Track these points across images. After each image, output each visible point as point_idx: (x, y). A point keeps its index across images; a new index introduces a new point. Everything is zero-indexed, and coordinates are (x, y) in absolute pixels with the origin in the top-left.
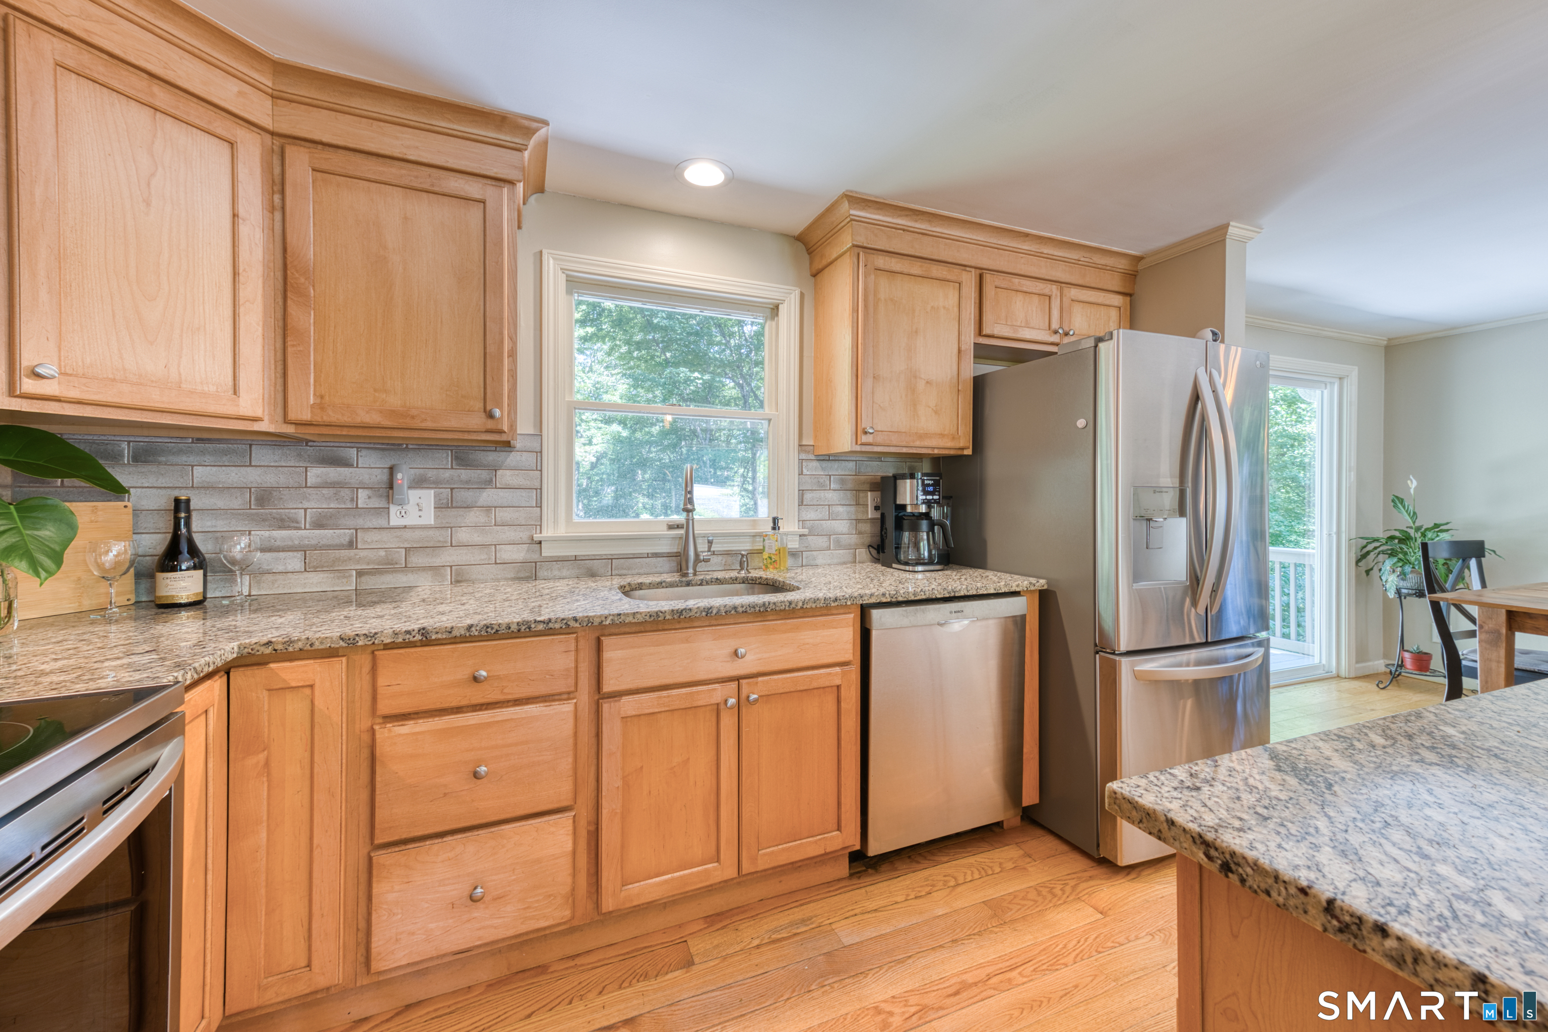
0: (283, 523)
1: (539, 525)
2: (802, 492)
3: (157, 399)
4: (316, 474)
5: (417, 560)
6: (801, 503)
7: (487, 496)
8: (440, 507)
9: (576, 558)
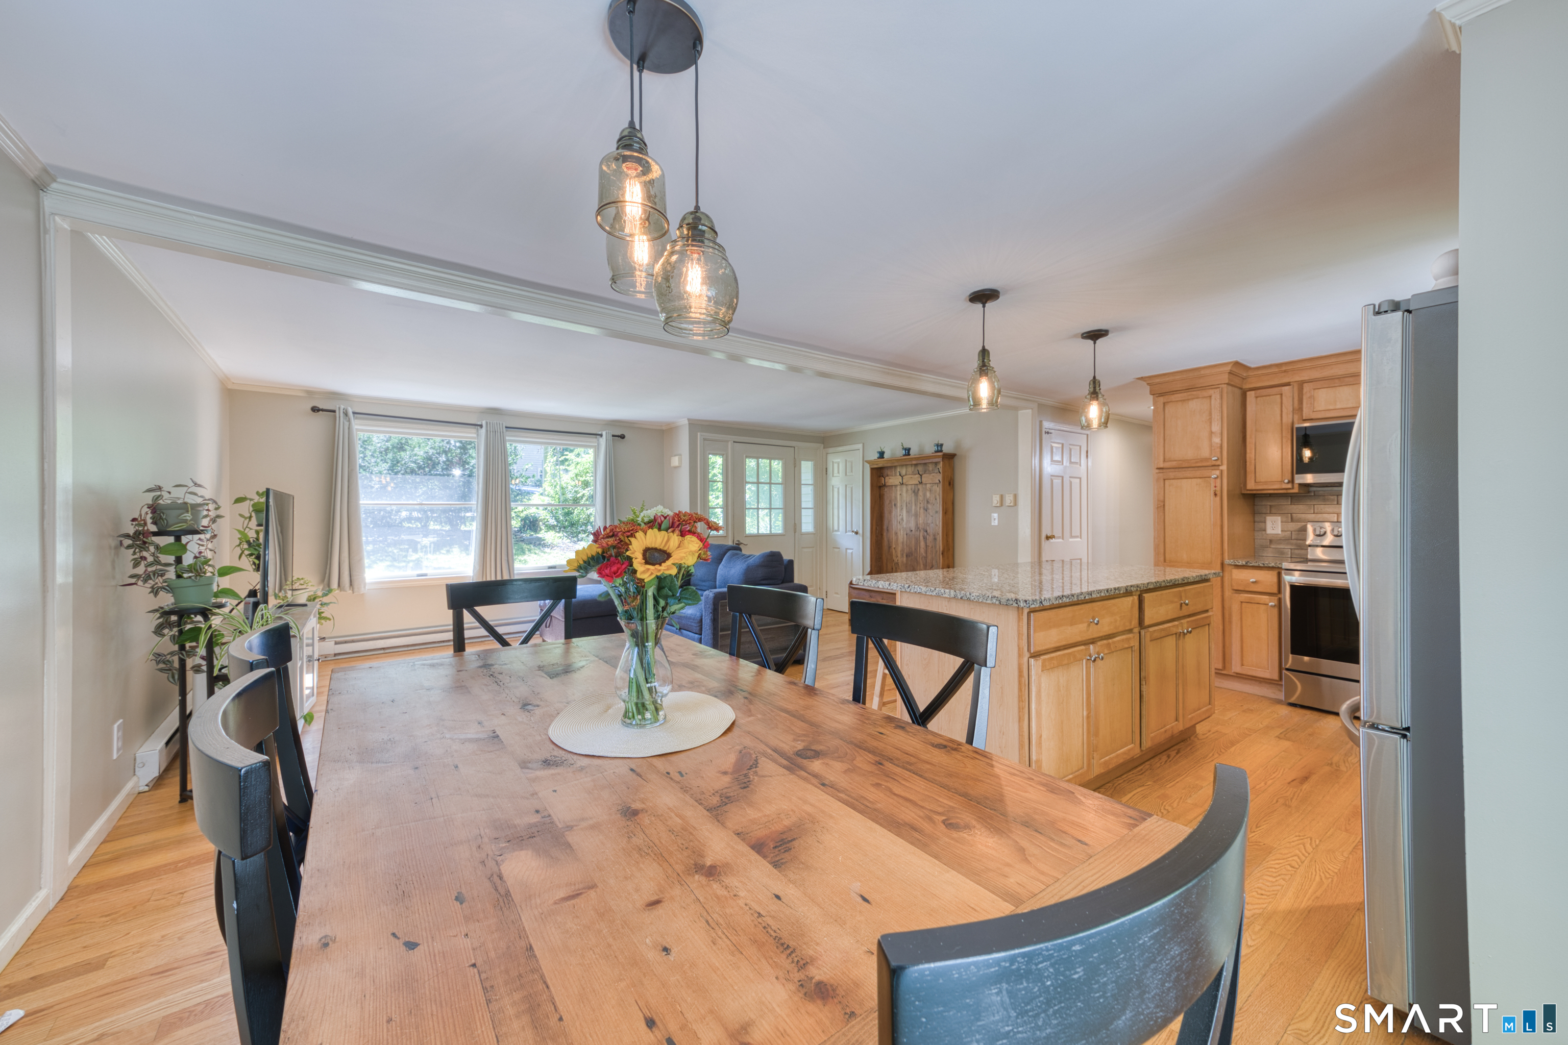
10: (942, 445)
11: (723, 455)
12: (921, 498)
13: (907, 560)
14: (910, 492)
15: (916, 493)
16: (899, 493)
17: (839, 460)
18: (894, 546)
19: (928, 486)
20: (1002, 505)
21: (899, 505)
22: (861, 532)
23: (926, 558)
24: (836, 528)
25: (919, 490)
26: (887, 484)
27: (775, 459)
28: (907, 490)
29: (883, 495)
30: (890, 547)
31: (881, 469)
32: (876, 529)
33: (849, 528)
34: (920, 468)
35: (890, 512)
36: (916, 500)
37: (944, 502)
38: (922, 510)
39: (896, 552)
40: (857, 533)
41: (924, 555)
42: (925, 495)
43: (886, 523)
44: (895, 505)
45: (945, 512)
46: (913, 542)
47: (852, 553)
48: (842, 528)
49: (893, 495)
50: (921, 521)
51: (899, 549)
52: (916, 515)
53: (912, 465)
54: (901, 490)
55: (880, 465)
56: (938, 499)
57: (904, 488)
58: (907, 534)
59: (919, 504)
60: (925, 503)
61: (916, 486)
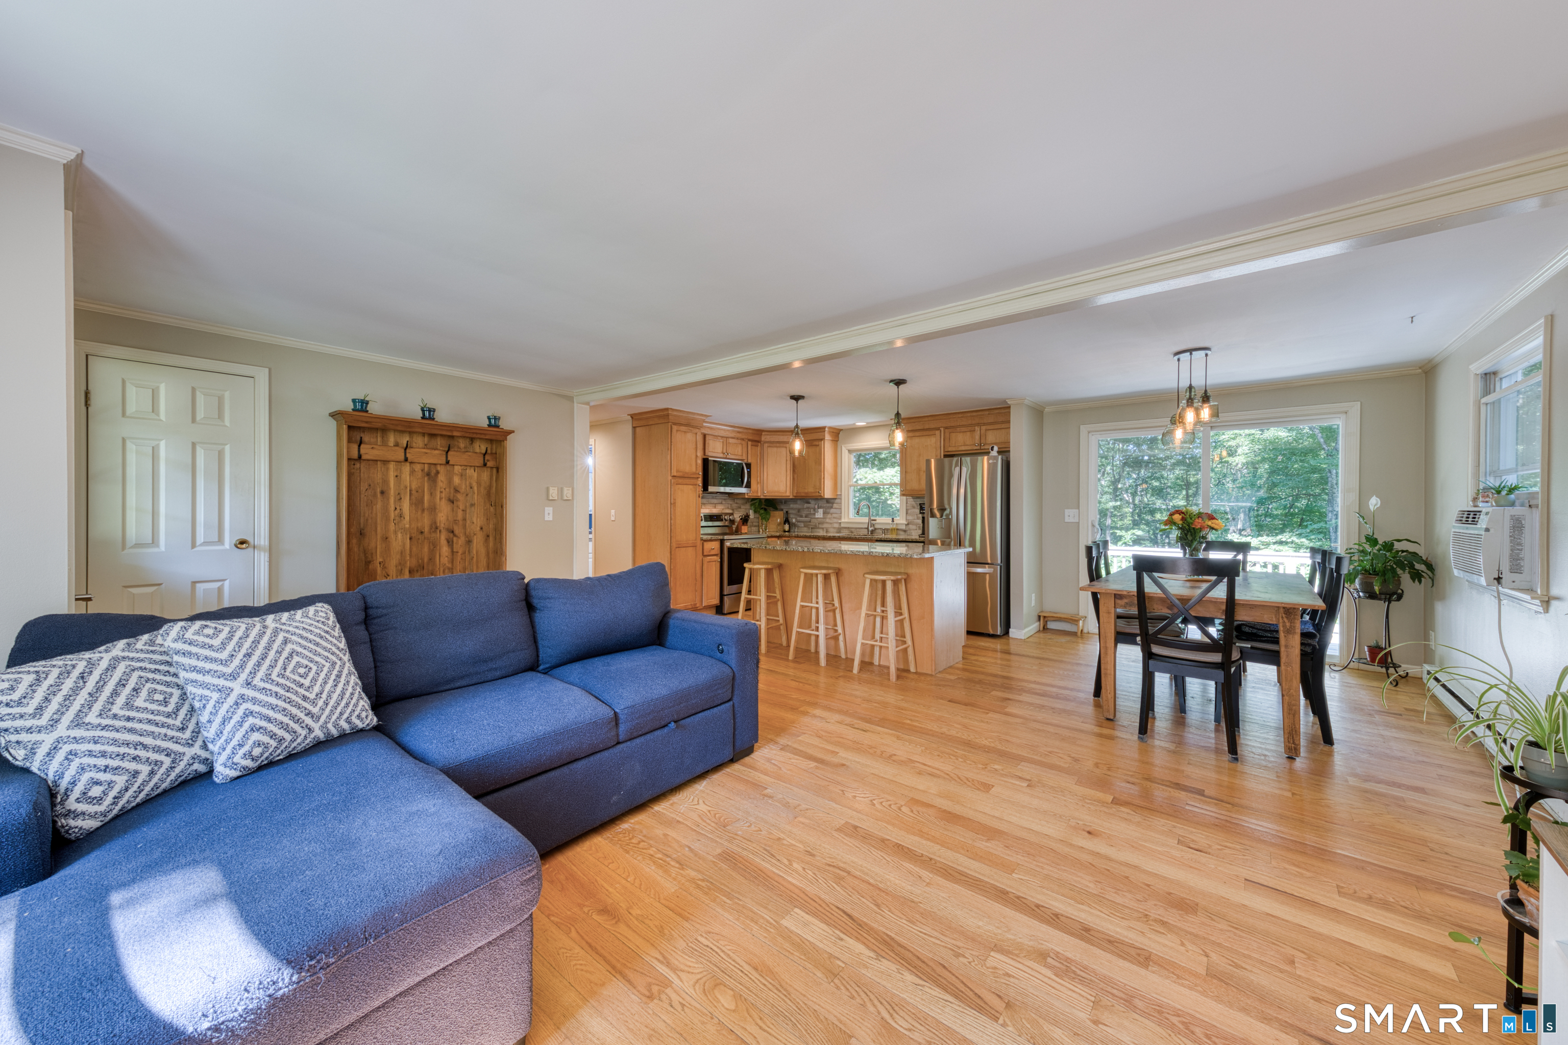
0: (801, 516)
1: (840, 518)
2: (907, 510)
3: (776, 494)
4: (806, 505)
5: (820, 526)
6: (907, 513)
7: (832, 511)
8: (824, 513)
9: (849, 528)
14: (420, 474)
16: (392, 474)
20: (558, 498)
22: (262, 538)
25: (438, 472)
28: (412, 472)
33: (207, 537)
39: (384, 568)
40: (243, 545)
42: (450, 481)
43: (357, 521)
48: (172, 538)
54: (399, 470)
55: (359, 423)
56: (475, 488)
57: (406, 468)
58: (411, 539)
59: (438, 493)
60: (452, 491)
61: (432, 466)
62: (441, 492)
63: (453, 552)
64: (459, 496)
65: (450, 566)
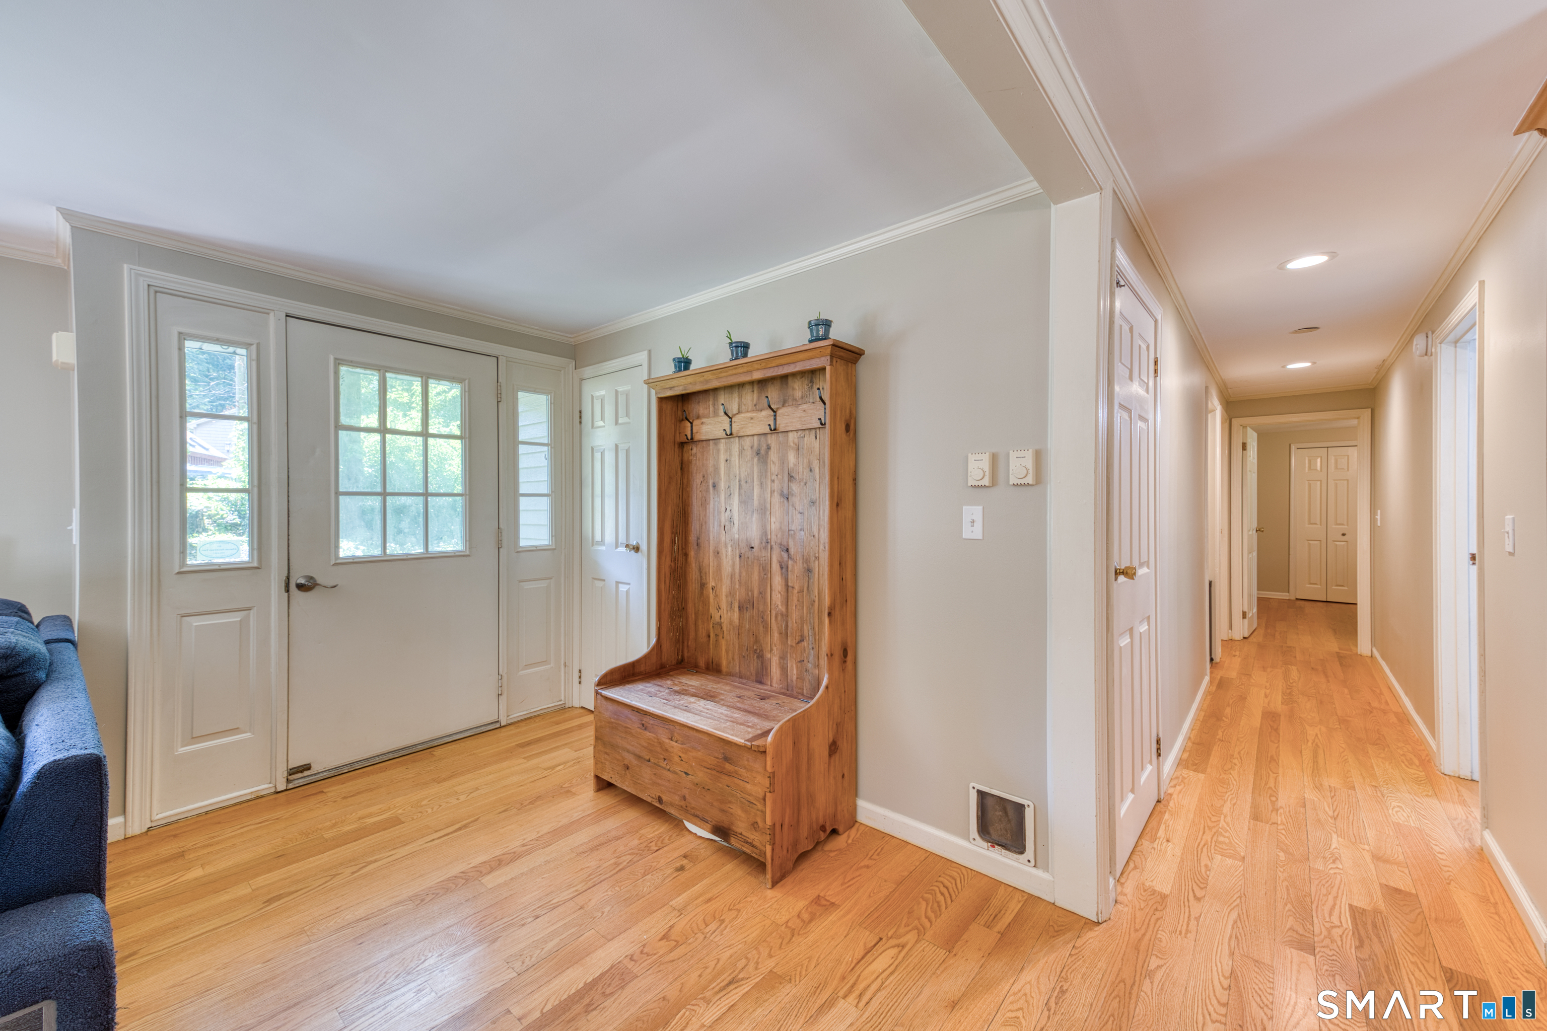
10: (827, 324)
11: (247, 346)
12: (774, 468)
13: (741, 618)
14: (749, 453)
15: (762, 455)
16: (722, 457)
17: (603, 392)
18: (712, 583)
19: (792, 436)
20: (994, 482)
21: (722, 485)
22: (644, 547)
23: (786, 616)
24: (598, 537)
25: (769, 447)
26: (697, 437)
27: (439, 377)
28: (742, 451)
29: (690, 462)
30: (703, 585)
31: (684, 399)
32: (673, 542)
33: (622, 538)
34: (773, 393)
35: (704, 503)
36: (763, 474)
37: (835, 476)
38: (776, 498)
39: (716, 596)
40: (637, 549)
41: (782, 608)
42: (783, 460)
43: (694, 526)
44: (714, 486)
45: (837, 503)
46: (756, 576)
47: (628, 592)
48: (609, 537)
49: (711, 462)
50: (774, 524)
51: (724, 589)
52: (763, 511)
53: (752, 383)
54: (729, 450)
55: (678, 391)
56: (817, 470)
57: (735, 444)
58: (740, 556)
59: (769, 483)
60: (786, 479)
61: (762, 438)
62: (773, 481)
63: (787, 585)
64: (795, 487)
65: (784, 610)
